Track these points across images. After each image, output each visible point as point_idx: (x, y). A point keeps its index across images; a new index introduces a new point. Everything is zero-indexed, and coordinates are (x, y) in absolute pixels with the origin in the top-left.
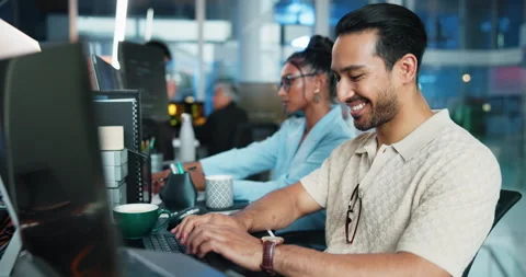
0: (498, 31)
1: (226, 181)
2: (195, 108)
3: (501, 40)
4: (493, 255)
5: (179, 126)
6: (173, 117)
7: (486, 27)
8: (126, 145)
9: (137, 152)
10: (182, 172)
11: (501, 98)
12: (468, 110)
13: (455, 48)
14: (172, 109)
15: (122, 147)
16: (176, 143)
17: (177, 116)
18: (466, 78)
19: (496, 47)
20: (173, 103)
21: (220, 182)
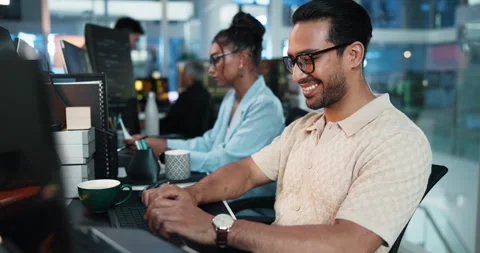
0: (436, 12)
1: (184, 156)
2: (159, 84)
3: (438, 20)
4: (428, 215)
5: (144, 101)
6: (140, 92)
7: (426, 7)
8: (93, 125)
9: (104, 130)
10: (146, 148)
11: (438, 73)
12: (408, 84)
13: (397, 27)
14: (139, 85)
15: (89, 126)
16: (142, 116)
17: (143, 92)
18: (407, 54)
19: (434, 27)
20: (139, 79)
21: (179, 157)
